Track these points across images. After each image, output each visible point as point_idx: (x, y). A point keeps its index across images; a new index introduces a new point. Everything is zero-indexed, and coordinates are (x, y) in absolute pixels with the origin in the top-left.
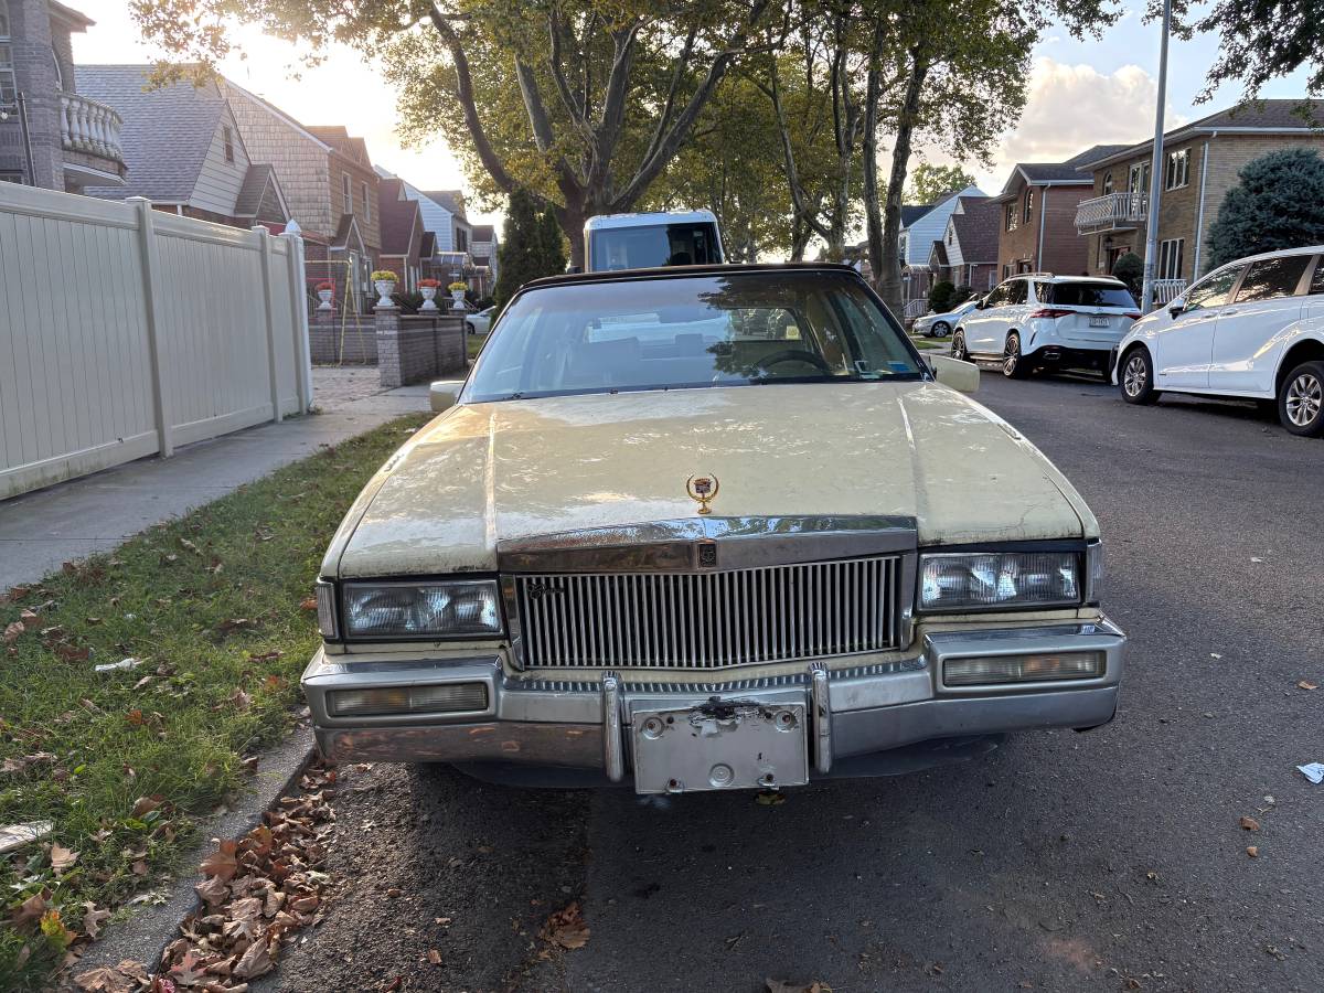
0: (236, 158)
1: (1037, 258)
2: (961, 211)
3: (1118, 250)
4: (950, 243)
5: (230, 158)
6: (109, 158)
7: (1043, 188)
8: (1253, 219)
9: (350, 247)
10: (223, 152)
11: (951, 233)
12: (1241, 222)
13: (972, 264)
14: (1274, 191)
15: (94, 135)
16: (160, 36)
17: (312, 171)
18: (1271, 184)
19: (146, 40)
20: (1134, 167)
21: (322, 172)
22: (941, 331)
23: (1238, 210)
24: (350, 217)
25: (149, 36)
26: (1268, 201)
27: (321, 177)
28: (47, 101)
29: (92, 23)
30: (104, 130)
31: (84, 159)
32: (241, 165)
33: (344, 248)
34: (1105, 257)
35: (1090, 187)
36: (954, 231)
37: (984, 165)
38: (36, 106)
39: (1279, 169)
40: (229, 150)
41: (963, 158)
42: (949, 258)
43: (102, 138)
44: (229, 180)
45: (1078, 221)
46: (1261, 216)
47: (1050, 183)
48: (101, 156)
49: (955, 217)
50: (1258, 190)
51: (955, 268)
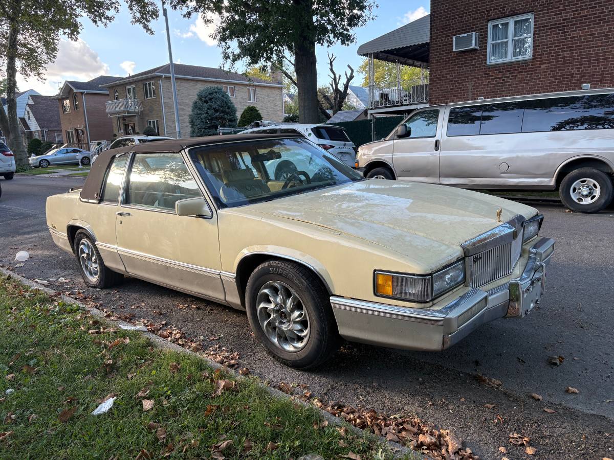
1: (86, 127)
2: (31, 102)
3: (128, 124)
4: (29, 119)
7: (82, 93)
8: (207, 113)
11: (29, 114)
12: (203, 114)
13: (45, 130)
14: (213, 102)
18: (211, 99)
20: (128, 87)
22: (44, 164)
23: (200, 109)
26: (211, 106)
34: (123, 127)
35: (107, 95)
36: (30, 112)
37: (39, 79)
39: (212, 94)
41: (27, 75)
42: (30, 127)
45: (107, 111)
46: (210, 112)
47: (86, 91)
49: (30, 105)
50: (206, 102)
51: (35, 132)
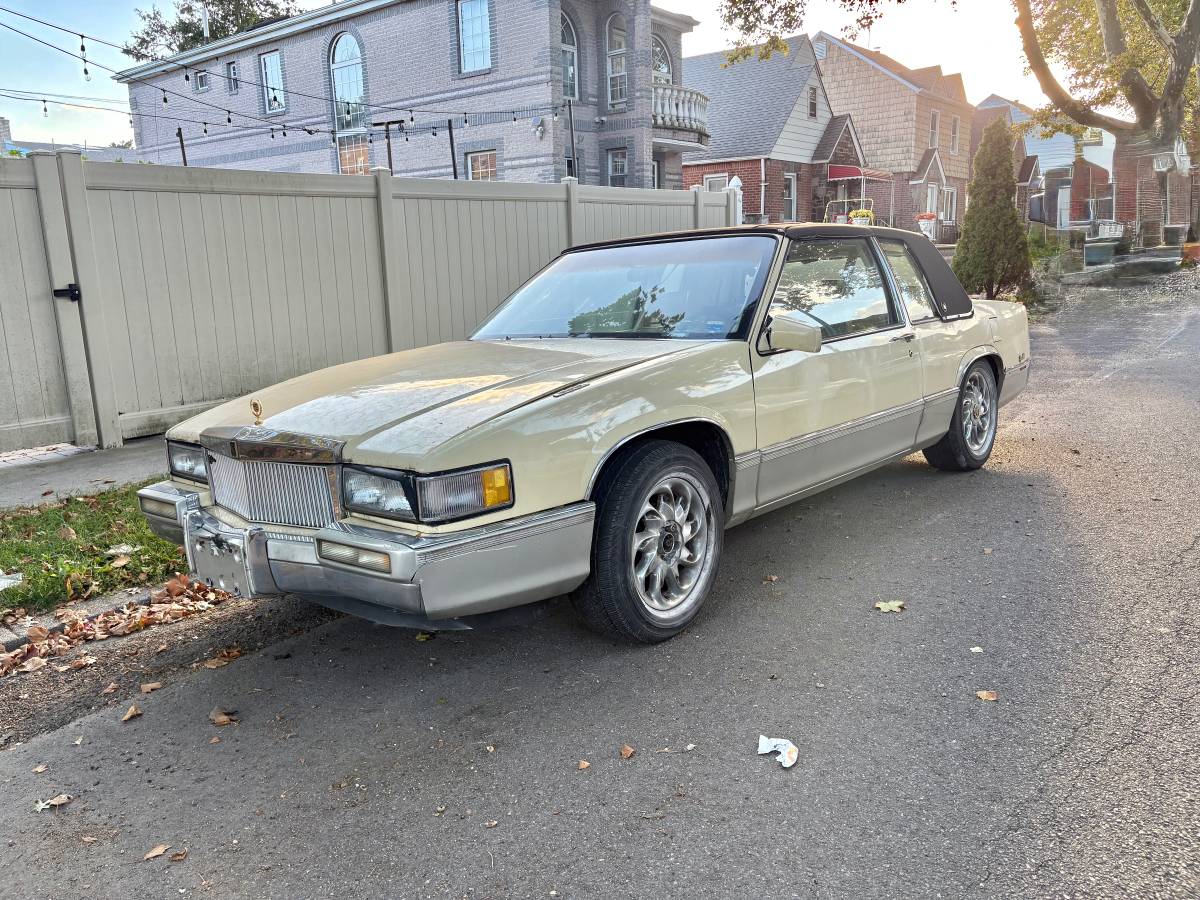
0: (818, 113)
5: (813, 114)
6: (691, 130)
9: (929, 179)
10: (807, 110)
15: (681, 114)
16: (740, 21)
17: (902, 112)
19: (729, 26)
21: (910, 113)
24: (933, 151)
25: (731, 24)
27: (909, 117)
28: (644, 93)
29: (697, 23)
30: (689, 109)
31: (670, 133)
32: (823, 117)
33: (921, 181)
38: (638, 98)
40: (813, 107)
43: (687, 114)
44: (811, 132)
48: (684, 130)
